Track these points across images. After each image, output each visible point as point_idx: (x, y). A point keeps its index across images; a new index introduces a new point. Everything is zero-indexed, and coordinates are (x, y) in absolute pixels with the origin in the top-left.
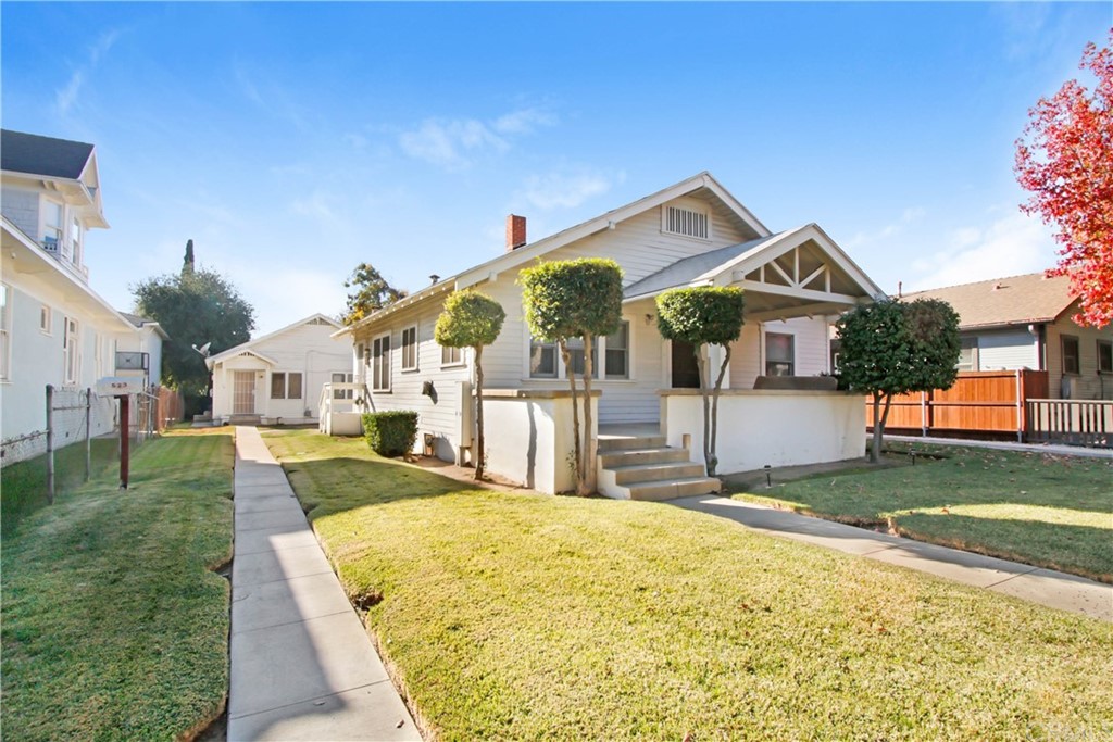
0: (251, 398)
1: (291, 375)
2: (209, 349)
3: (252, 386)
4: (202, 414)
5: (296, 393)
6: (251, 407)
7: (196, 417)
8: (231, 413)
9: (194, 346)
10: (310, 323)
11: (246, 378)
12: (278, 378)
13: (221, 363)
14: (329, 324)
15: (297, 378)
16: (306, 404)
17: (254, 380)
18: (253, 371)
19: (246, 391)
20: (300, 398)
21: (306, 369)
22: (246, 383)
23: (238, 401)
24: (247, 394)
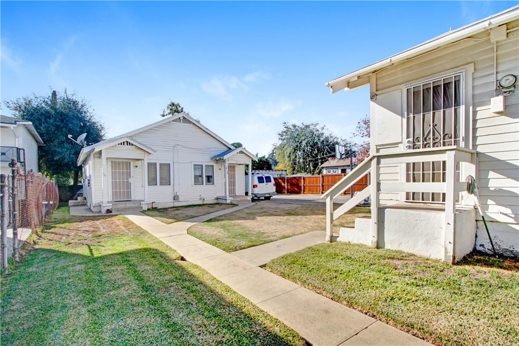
0: (128, 185)
1: (161, 165)
2: (85, 139)
3: (129, 175)
4: (77, 199)
5: (166, 181)
6: (129, 194)
7: (71, 202)
9: (70, 136)
12: (153, 166)
13: (100, 152)
14: (191, 122)
15: (166, 167)
16: (175, 190)
17: (130, 169)
18: (129, 161)
19: (123, 179)
20: (170, 185)
21: (173, 160)
22: (123, 172)
23: (116, 188)
24: (123, 182)
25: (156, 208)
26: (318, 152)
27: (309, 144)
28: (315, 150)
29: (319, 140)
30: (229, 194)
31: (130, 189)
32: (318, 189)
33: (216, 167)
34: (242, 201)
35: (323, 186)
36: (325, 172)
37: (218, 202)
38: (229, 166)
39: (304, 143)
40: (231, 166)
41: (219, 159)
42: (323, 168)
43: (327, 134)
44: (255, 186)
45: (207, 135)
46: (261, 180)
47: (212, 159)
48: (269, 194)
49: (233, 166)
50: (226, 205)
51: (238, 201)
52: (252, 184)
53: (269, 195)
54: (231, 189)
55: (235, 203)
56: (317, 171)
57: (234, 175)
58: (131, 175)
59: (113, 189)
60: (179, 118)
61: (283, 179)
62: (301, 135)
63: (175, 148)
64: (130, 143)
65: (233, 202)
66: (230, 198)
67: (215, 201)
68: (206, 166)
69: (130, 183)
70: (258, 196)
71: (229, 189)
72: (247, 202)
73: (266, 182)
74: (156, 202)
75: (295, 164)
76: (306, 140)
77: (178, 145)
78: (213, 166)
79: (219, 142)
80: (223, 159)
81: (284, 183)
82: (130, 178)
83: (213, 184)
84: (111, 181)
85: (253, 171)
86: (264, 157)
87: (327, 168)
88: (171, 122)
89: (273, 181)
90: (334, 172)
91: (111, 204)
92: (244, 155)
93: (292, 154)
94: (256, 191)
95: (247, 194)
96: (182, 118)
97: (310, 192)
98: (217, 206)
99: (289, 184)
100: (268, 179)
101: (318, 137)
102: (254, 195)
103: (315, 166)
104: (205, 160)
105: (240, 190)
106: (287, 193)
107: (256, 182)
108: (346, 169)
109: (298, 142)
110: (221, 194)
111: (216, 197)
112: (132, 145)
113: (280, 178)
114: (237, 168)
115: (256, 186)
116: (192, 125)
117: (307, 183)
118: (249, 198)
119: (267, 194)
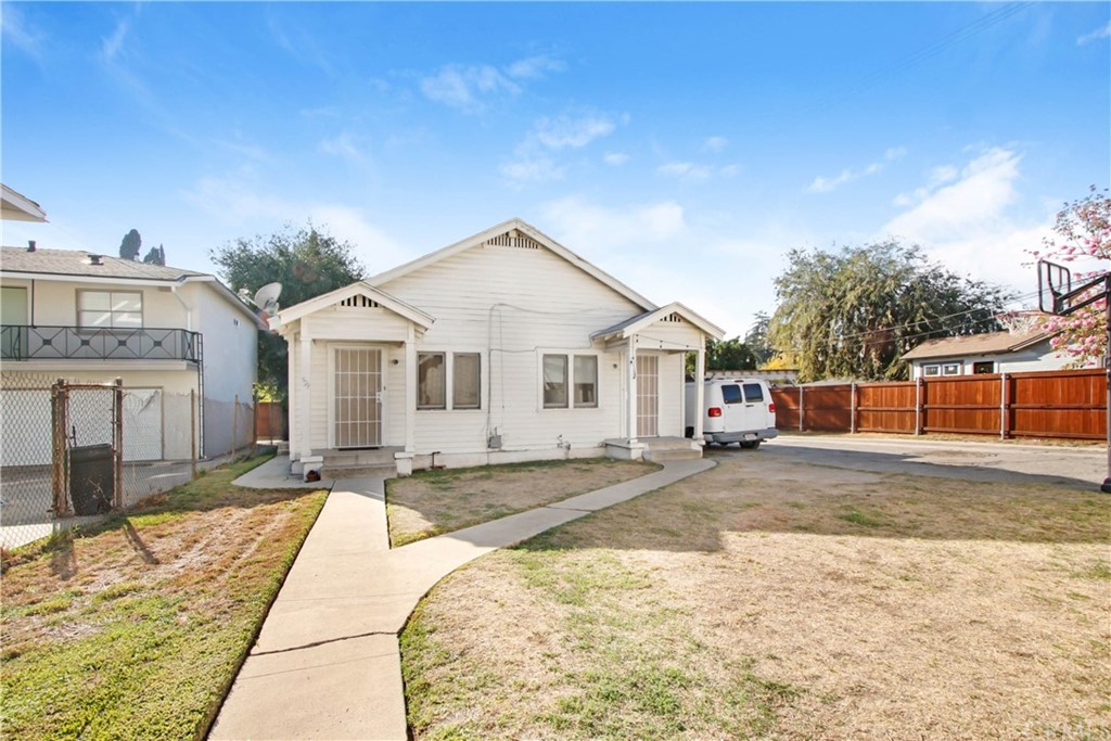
0: (374, 410)
1: (458, 357)
3: (376, 384)
5: (470, 399)
6: (376, 430)
8: (331, 444)
9: (244, 290)
10: (494, 241)
11: (364, 361)
12: (430, 363)
14: (536, 244)
15: (470, 363)
16: (492, 421)
17: (380, 370)
18: (376, 348)
19: (363, 393)
20: (479, 408)
21: (490, 344)
22: (363, 377)
23: (345, 417)
24: (363, 401)
25: (441, 467)
26: (896, 321)
27: (868, 298)
28: (884, 315)
29: (899, 286)
30: (639, 432)
31: (380, 418)
32: (908, 419)
33: (604, 361)
34: (674, 453)
35: (924, 411)
36: (917, 372)
37: (608, 455)
38: (639, 358)
39: (851, 297)
40: (646, 358)
41: (611, 340)
42: (911, 361)
43: (922, 271)
44: (713, 412)
45: (582, 276)
46: (731, 394)
47: (593, 338)
48: (756, 434)
49: (652, 358)
50: (627, 467)
51: (664, 453)
52: (705, 408)
53: (754, 438)
54: (646, 418)
55: (654, 459)
56: (892, 370)
57: (654, 382)
58: (383, 385)
59: (337, 419)
60: (507, 234)
61: (793, 392)
62: (843, 279)
63: (494, 313)
64: (370, 301)
65: (647, 457)
66: (641, 445)
67: (600, 452)
68: (576, 357)
69: (380, 404)
70: (724, 439)
71: (639, 420)
72: (690, 457)
73: (748, 399)
74: (443, 451)
75: (825, 353)
76: (859, 290)
77: (501, 305)
78: (596, 357)
79: (612, 294)
80: (621, 338)
81: (797, 403)
82: (380, 391)
83: (596, 406)
84: (334, 397)
85: (709, 374)
86: (736, 341)
87: (923, 361)
88: (486, 246)
89: (768, 399)
90: (947, 372)
91: (321, 458)
92: (682, 324)
93: (813, 330)
94: (718, 425)
95: (690, 432)
96: (513, 235)
97: (880, 428)
98: (601, 469)
99: (811, 407)
100: (754, 393)
101: (894, 278)
102: (710, 437)
103: (887, 357)
104: (574, 342)
105: (670, 423)
106: (805, 429)
107: (718, 399)
108: (992, 363)
109: (833, 295)
110: (615, 432)
111: (602, 440)
112: (376, 305)
113: (786, 391)
114: (663, 361)
115: (719, 410)
116: (539, 251)
117: (868, 404)
118: (697, 445)
119: (749, 433)
